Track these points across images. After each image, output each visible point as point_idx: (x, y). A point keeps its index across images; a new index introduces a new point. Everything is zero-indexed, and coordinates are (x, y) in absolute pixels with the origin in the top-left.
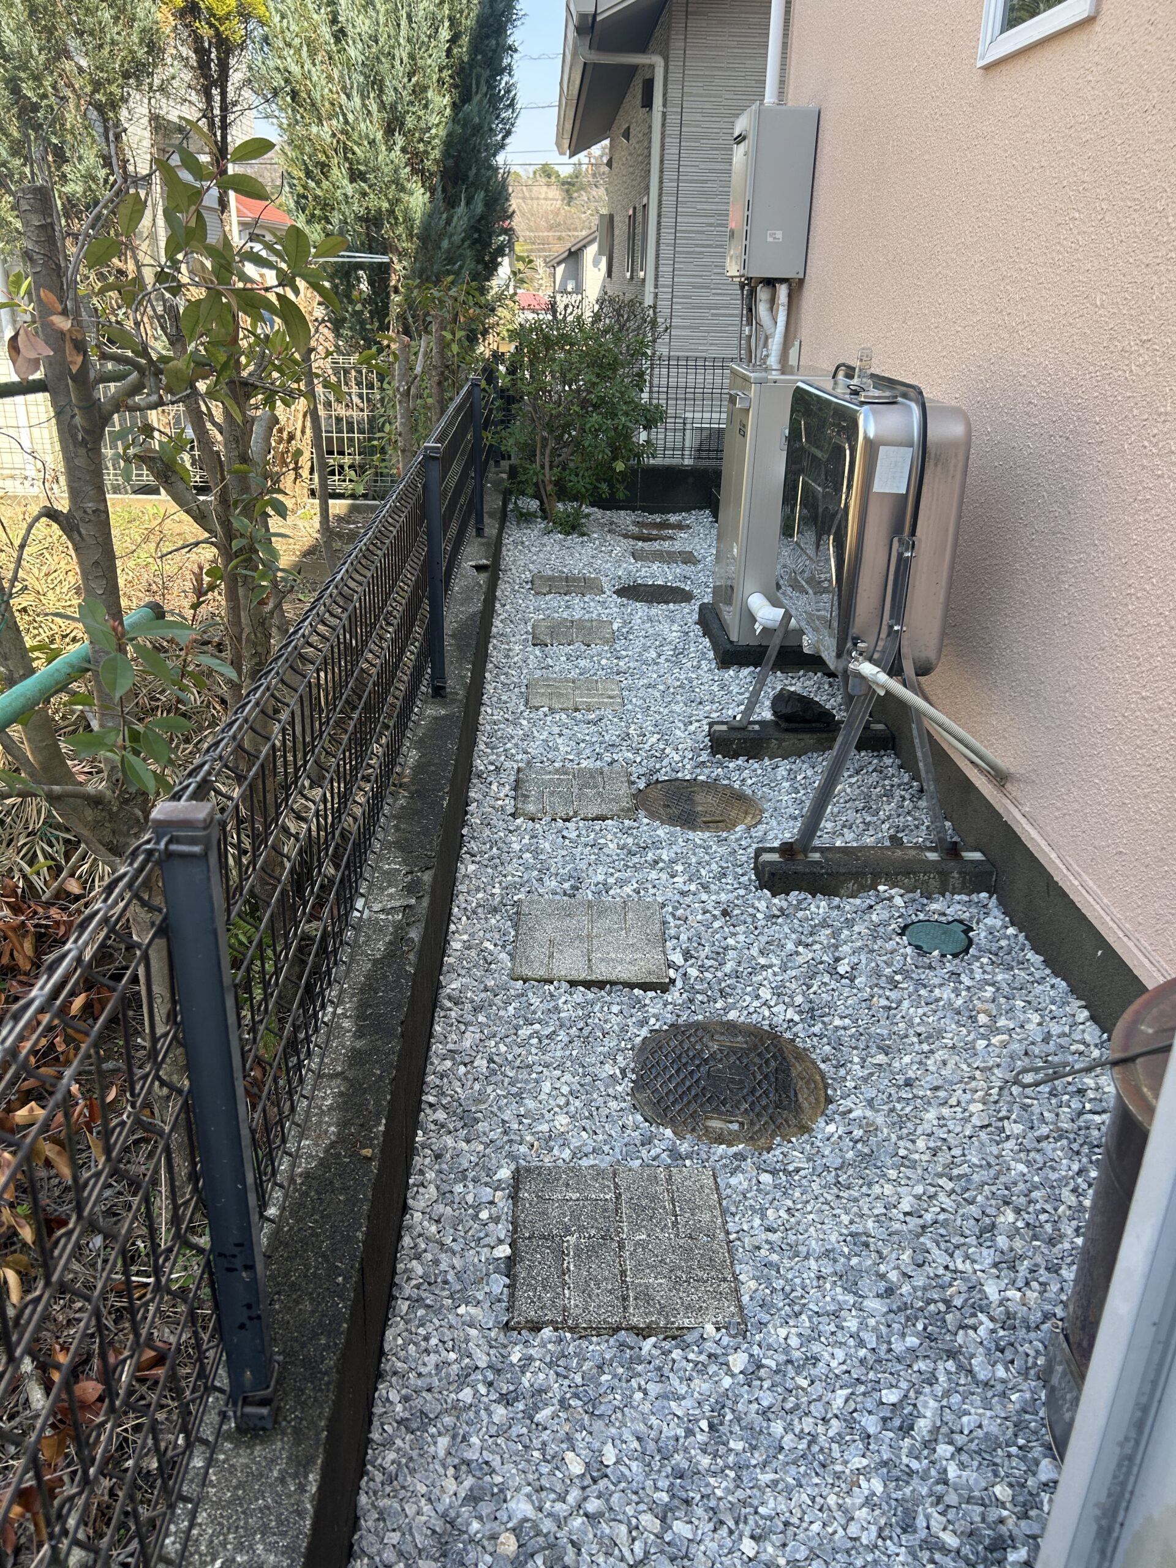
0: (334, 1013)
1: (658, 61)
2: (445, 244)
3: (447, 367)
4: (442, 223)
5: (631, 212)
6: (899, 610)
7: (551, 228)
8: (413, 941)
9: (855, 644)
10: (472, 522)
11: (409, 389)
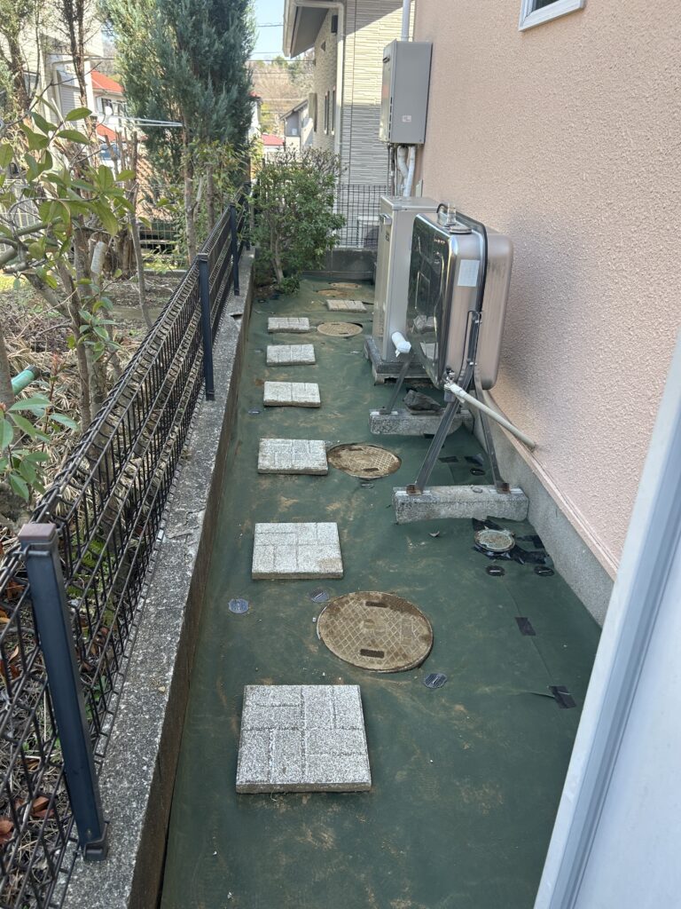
0: (144, 603)
1: (340, 6)
2: (215, 117)
3: (216, 195)
4: (213, 104)
5: (326, 94)
6: (472, 353)
7: (283, 96)
8: (191, 555)
9: (448, 373)
10: (232, 287)
11: (193, 210)
